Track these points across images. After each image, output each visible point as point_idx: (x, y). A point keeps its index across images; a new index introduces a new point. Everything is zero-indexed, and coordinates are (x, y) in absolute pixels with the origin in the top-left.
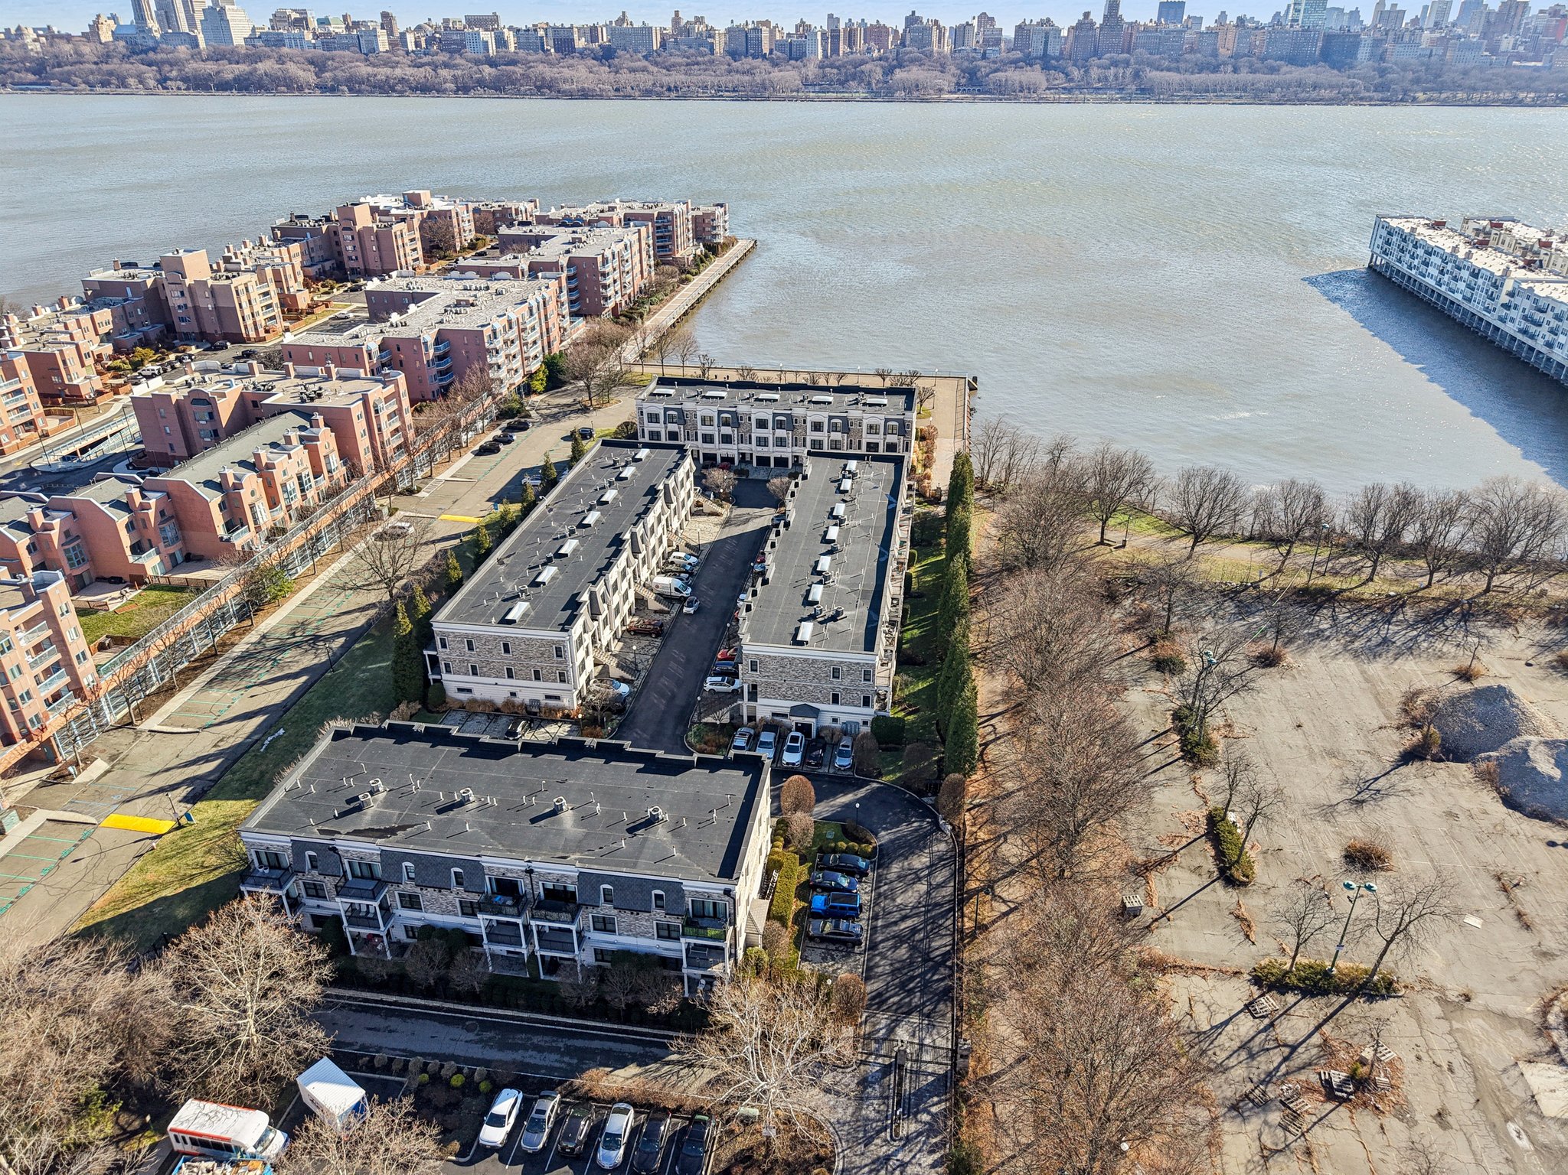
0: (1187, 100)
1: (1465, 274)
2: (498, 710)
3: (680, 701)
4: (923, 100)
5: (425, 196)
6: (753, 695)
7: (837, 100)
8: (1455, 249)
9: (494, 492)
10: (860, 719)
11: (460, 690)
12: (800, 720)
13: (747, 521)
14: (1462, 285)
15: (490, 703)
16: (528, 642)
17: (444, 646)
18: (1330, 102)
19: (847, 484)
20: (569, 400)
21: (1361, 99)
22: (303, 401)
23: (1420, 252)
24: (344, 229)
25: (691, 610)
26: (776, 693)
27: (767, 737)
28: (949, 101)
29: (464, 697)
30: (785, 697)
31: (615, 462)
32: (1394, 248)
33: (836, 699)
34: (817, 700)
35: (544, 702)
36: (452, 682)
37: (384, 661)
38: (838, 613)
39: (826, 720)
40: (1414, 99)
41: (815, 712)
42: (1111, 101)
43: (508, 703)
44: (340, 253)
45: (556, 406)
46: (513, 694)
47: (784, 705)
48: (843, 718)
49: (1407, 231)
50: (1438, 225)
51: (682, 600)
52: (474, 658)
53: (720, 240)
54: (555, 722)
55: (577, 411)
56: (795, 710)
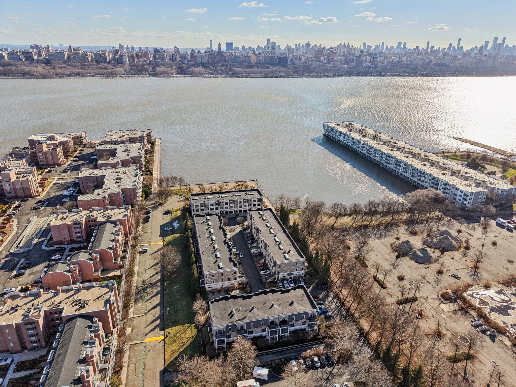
0: (247, 77)
2: (219, 290)
3: (258, 279)
6: (278, 273)
8: (346, 132)
10: (301, 273)
12: (290, 276)
13: (234, 230)
15: (216, 289)
16: (228, 272)
17: (206, 277)
18: (284, 77)
19: (264, 218)
20: (153, 202)
22: (108, 219)
23: (338, 132)
24: (39, 152)
25: (242, 256)
26: (283, 271)
27: (285, 282)
29: (210, 289)
30: (286, 272)
31: (204, 222)
32: (330, 131)
33: (296, 270)
34: (293, 271)
35: (230, 286)
36: (207, 286)
38: (290, 250)
39: (295, 275)
41: (293, 274)
42: (225, 77)
43: (221, 288)
44: (37, 159)
45: (152, 204)
46: (223, 286)
47: (285, 274)
48: (298, 274)
49: (333, 127)
50: (338, 125)
52: (214, 279)
54: (234, 290)
56: (288, 274)
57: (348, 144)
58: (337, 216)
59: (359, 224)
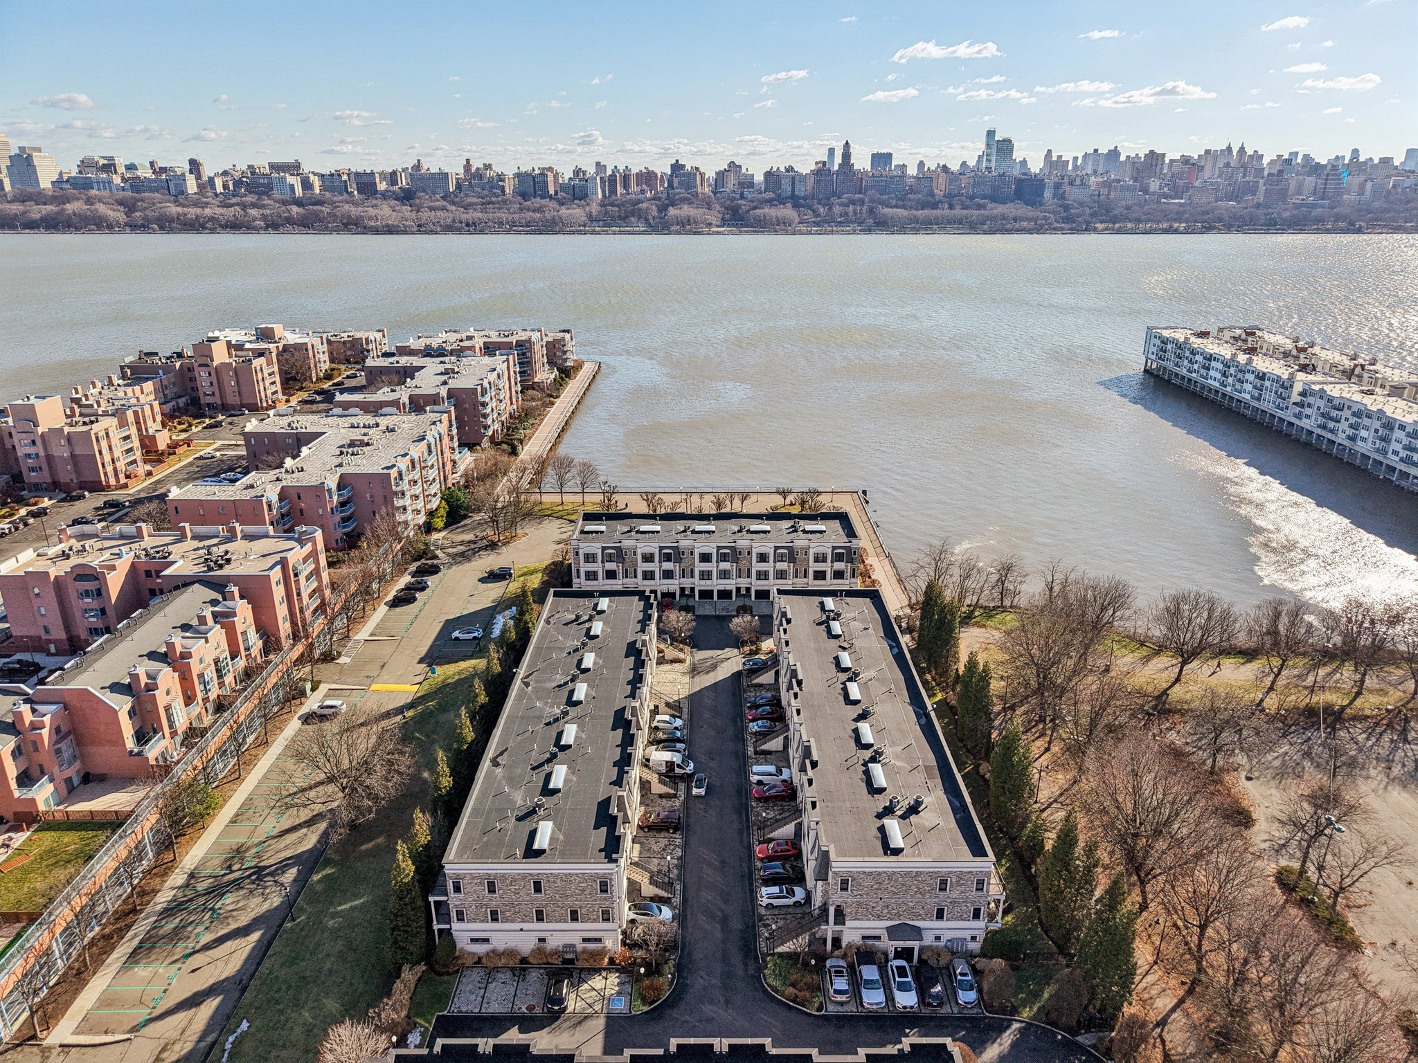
0: (916, 231)
1: (1250, 377)
2: (524, 960)
3: (736, 924)
4: (695, 233)
5: (279, 330)
6: (840, 916)
7: (621, 233)
8: (1234, 355)
9: (424, 650)
10: (967, 935)
11: (474, 940)
12: (901, 944)
13: (714, 667)
14: (1248, 387)
15: (510, 953)
16: (566, 879)
17: (457, 889)
18: (1030, 231)
19: (836, 627)
20: (469, 537)
21: (1055, 229)
22: (210, 569)
23: (1199, 358)
24: (200, 365)
25: (702, 791)
26: (867, 912)
27: (870, 972)
28: (718, 233)
29: (480, 949)
30: (879, 917)
31: (578, 617)
32: (1170, 355)
33: (940, 915)
34: (918, 917)
35: (580, 946)
36: (463, 932)
37: (355, 896)
38: (918, 803)
39: (928, 940)
40: (1095, 230)
41: (917, 933)
42: (854, 232)
43: (539, 951)
44: (195, 389)
45: (462, 543)
46: (542, 940)
47: (878, 926)
48: (947, 935)
49: (1182, 340)
50: (1204, 335)
51: (687, 778)
52: (495, 902)
53: (570, 364)
54: (597, 971)
55: (486, 548)
56: (893, 932)
57: (1237, 395)
58: (1187, 655)
59: (1298, 699)
